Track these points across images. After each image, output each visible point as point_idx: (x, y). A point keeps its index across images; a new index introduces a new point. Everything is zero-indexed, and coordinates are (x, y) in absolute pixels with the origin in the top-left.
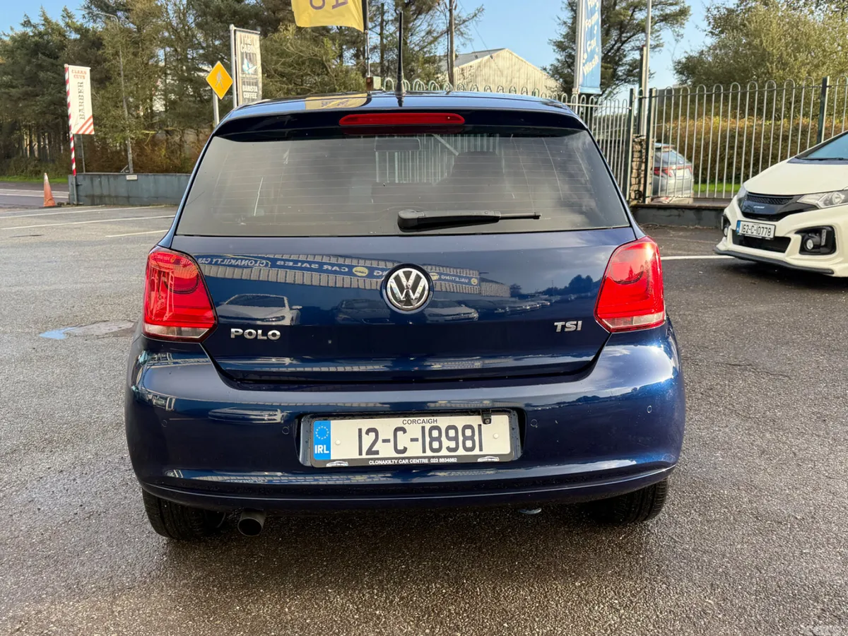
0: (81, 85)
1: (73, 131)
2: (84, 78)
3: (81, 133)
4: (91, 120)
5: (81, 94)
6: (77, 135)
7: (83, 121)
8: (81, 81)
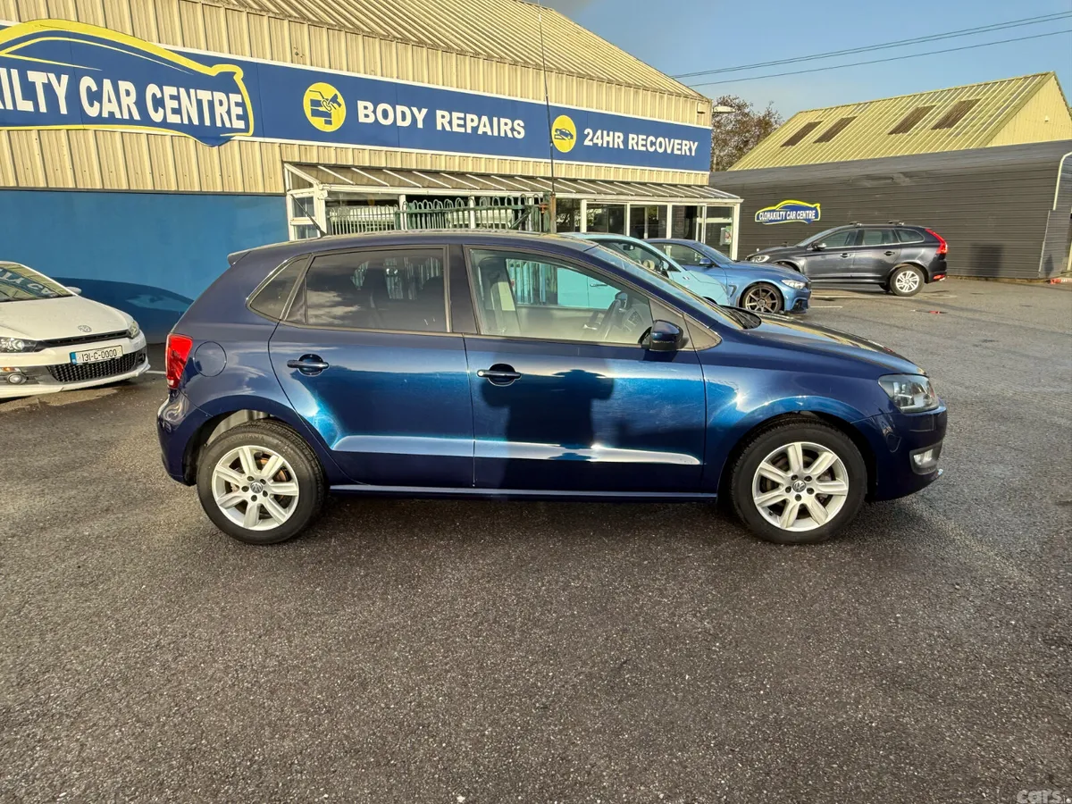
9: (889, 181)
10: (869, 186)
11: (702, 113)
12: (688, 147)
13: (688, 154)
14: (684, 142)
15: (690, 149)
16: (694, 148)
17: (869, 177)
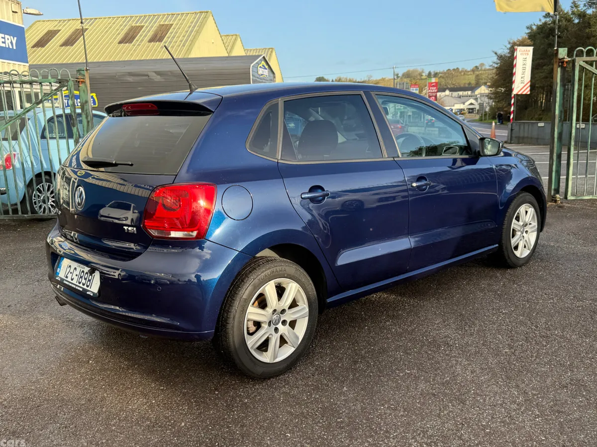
0: (525, 59)
1: (515, 92)
2: (528, 55)
3: (520, 93)
4: (529, 84)
5: (524, 66)
6: (517, 95)
7: (523, 85)
8: (525, 57)
9: (147, 78)
10: (132, 81)
11: (16, 12)
12: (10, 40)
13: (11, 47)
14: (7, 37)
15: (12, 43)
16: (14, 42)
17: (131, 74)
